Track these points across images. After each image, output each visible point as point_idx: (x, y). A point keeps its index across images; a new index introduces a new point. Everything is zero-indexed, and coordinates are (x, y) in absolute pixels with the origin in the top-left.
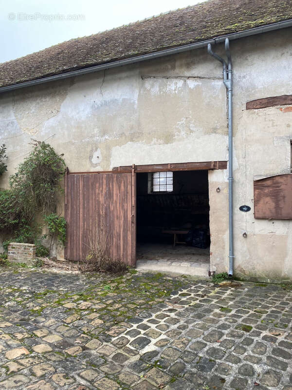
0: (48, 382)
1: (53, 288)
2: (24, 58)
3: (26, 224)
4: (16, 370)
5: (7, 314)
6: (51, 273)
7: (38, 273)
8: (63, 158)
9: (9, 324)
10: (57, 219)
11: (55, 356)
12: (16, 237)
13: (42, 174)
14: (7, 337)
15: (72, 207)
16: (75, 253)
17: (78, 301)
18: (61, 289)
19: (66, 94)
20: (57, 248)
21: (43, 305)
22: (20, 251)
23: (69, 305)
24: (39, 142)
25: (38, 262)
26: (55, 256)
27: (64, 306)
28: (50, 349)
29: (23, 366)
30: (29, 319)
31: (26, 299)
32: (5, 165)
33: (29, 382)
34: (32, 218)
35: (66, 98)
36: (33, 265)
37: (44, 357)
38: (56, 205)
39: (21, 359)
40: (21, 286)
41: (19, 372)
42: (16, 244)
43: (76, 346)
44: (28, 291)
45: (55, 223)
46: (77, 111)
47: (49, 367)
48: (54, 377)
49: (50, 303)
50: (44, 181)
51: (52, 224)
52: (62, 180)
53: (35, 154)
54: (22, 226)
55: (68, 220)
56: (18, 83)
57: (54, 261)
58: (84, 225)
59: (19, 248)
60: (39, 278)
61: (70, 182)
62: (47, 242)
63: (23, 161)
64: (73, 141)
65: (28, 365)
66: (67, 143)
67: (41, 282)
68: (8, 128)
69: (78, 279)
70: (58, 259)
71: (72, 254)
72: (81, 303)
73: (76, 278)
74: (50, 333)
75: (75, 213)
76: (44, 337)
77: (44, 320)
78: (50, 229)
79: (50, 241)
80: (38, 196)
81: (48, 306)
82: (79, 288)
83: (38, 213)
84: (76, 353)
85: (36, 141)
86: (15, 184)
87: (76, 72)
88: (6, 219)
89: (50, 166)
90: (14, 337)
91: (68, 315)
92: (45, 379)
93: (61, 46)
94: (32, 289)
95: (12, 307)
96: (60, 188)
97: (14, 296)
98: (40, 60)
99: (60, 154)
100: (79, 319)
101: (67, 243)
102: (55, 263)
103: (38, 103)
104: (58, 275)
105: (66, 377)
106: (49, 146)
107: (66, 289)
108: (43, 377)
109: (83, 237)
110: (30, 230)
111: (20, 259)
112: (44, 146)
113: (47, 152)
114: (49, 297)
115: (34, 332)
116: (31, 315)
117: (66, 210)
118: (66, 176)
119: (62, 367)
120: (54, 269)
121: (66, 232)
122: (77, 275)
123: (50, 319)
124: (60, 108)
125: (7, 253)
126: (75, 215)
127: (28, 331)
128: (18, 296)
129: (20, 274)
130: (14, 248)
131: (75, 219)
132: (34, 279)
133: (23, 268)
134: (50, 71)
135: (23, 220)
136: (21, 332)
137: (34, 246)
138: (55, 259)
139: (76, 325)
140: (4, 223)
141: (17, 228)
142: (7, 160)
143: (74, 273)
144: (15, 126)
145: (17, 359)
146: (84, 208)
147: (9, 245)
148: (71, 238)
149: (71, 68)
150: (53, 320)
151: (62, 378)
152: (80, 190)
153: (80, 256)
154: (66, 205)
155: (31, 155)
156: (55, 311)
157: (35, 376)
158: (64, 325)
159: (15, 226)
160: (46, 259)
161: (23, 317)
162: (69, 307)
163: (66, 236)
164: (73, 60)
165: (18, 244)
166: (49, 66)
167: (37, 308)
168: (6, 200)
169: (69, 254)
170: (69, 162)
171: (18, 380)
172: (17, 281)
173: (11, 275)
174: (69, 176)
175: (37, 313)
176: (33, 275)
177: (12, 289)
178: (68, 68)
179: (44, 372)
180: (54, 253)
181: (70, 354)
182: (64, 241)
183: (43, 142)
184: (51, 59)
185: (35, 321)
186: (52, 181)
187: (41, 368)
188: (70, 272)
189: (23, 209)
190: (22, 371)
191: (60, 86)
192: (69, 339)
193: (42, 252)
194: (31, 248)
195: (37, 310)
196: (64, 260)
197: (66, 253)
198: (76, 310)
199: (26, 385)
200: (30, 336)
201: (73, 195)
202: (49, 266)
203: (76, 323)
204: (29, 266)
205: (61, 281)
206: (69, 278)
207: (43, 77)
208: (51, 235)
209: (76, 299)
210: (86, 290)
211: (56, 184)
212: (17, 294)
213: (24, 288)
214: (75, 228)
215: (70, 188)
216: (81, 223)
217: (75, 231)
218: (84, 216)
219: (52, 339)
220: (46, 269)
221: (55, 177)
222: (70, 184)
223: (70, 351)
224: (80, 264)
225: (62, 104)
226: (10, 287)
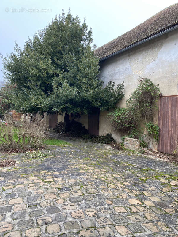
0: (155, 225)
1: (151, 168)
2: (134, 29)
3: (135, 128)
4: (136, 212)
5: (127, 178)
6: (150, 158)
7: (142, 157)
8: (158, 87)
9: (129, 184)
10: (154, 126)
11: (158, 210)
12: (129, 135)
13: (145, 98)
14: (128, 191)
15: (164, 119)
16: (165, 148)
17: (169, 179)
18: (157, 169)
19: (162, 45)
20: (152, 144)
21: (147, 177)
22: (131, 143)
23: (164, 181)
24: (144, 79)
25: (141, 151)
26: (152, 148)
27: (160, 180)
28: (154, 205)
29: (139, 210)
30: (139, 184)
31: (136, 171)
32: (123, 94)
33: (144, 221)
34: (138, 124)
35: (162, 48)
36: (138, 152)
37: (150, 209)
38: (153, 117)
39: (137, 206)
40: (133, 163)
41: (137, 214)
42: (129, 138)
43: (171, 208)
44: (137, 167)
45: (152, 128)
46: (169, 55)
47: (155, 216)
48: (159, 224)
49: (151, 176)
50: (146, 102)
51: (150, 128)
52: (157, 101)
53: (141, 86)
54: (132, 129)
55: (161, 126)
56: (132, 44)
57: (151, 151)
58: (171, 130)
59: (130, 141)
60: (143, 160)
61: (162, 102)
62: (147, 139)
63: (134, 91)
64: (166, 76)
65: (142, 211)
66: (162, 77)
67: (144, 163)
68: (126, 72)
69: (168, 165)
70: (153, 150)
71: (162, 149)
72: (171, 181)
73: (166, 164)
74: (153, 195)
75: (165, 122)
76: (149, 196)
77: (148, 186)
78: (149, 131)
79: (148, 139)
80: (142, 111)
81: (149, 178)
82: (169, 171)
83: (142, 122)
84: (171, 213)
85: (141, 78)
86: (129, 104)
87: (170, 29)
88: (123, 124)
89: (150, 92)
90: (132, 192)
91: (163, 187)
92: (153, 223)
93: (158, 14)
94: (139, 166)
95: (129, 174)
96: (156, 106)
97: (129, 168)
98: (144, 27)
99: (156, 85)
100: (171, 191)
101: (159, 141)
102: (151, 153)
103: (144, 54)
104: (154, 160)
105: (166, 226)
106: (149, 80)
107: (160, 170)
108: (151, 221)
109: (170, 138)
110: (136, 131)
111: (131, 147)
112: (147, 81)
113: (148, 84)
114: (150, 173)
115: (143, 192)
116: (140, 181)
117: (159, 120)
118: (160, 99)
119: (163, 219)
120: (151, 156)
121: (159, 134)
122: (167, 162)
123: (152, 186)
124: (157, 56)
125: (124, 143)
126: (165, 124)
127: (140, 190)
128: (132, 169)
129: (132, 156)
130: (128, 141)
131: (165, 126)
132: (140, 160)
133: (132, 153)
134: (152, 33)
135: (133, 125)
136: (136, 190)
137: (139, 141)
138: (151, 150)
139: (169, 194)
140: (123, 126)
141: (129, 130)
142: (124, 90)
143: (164, 160)
144: (129, 70)
145: (135, 205)
146: (172, 119)
147: (125, 139)
148: (162, 138)
149: (167, 27)
150: (154, 187)
151: (164, 226)
152: (169, 108)
153: (168, 150)
154: (159, 117)
155: (138, 87)
156: (154, 182)
157: (147, 219)
158: (161, 193)
159: (128, 128)
160: (146, 149)
161: (135, 181)
162: (163, 182)
163: (159, 137)
164: (167, 22)
165: (130, 138)
166: (151, 29)
167: (143, 178)
168: (124, 114)
169: (160, 148)
170: (162, 90)
171: (137, 218)
172: (130, 160)
173: (126, 156)
174: (162, 98)
175: (144, 181)
176: (139, 158)
177: (128, 163)
178: (164, 28)
179: (152, 219)
180: (151, 146)
181: (167, 212)
182: (157, 140)
183: (146, 78)
184: (152, 25)
185: (143, 185)
186: (151, 102)
187: (150, 215)
188: (162, 160)
189: (133, 119)
190: (139, 213)
191: (158, 41)
192: (165, 202)
193: (144, 145)
194: (137, 142)
195: (144, 179)
196: (157, 151)
197: (158, 147)
198: (168, 185)
199: (142, 222)
200: (141, 194)
201: (164, 111)
202: (148, 154)
203: (169, 193)
204: (136, 152)
205: (156, 164)
206: (162, 163)
207: (147, 37)
208: (149, 136)
209: (168, 177)
210: (174, 173)
211: (153, 104)
212: (131, 167)
213: (134, 165)
214: (165, 132)
215: (162, 107)
216: (170, 129)
217: (165, 134)
218: (171, 125)
219: (154, 199)
220: (147, 156)
221: (153, 99)
222: (162, 104)
223: (167, 210)
224: (168, 155)
225: (159, 53)
226: (127, 162)
